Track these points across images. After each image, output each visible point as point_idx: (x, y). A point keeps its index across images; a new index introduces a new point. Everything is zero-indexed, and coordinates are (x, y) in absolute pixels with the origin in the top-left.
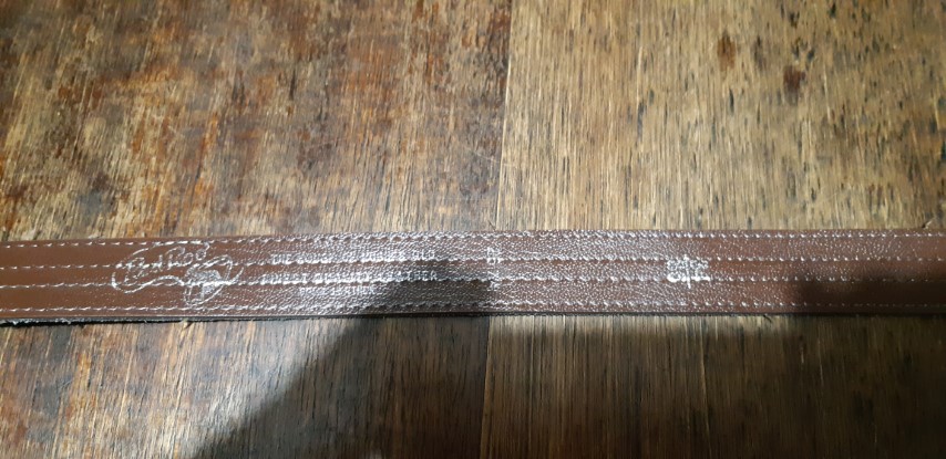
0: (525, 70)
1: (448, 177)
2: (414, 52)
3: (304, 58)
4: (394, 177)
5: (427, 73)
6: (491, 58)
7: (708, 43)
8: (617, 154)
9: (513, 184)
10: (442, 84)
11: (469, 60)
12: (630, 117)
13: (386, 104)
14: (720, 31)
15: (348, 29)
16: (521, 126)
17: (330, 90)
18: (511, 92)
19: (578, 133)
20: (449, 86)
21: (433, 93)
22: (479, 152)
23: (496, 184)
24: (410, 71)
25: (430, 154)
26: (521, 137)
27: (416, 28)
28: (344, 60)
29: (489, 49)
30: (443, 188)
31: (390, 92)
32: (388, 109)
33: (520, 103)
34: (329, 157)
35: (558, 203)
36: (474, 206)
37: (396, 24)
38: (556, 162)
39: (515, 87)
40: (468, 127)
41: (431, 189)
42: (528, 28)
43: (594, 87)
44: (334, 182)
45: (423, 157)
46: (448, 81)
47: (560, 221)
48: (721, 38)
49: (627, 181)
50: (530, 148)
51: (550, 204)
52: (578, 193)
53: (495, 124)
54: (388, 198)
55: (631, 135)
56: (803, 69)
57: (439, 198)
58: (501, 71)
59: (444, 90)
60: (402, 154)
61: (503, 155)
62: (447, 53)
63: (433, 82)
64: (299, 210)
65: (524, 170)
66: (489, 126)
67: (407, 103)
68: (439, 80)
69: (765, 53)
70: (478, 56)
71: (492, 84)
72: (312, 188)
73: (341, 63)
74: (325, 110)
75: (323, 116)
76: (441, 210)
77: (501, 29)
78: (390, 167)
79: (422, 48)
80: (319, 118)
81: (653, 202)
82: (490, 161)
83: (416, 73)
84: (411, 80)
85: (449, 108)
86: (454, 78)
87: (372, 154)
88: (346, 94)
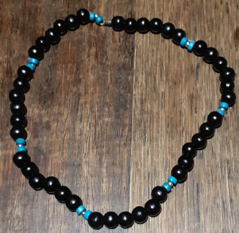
0: (143, 52)
1: (109, 104)
2: (90, 48)
4: (83, 105)
5: (96, 56)
6: (126, 48)
7: (229, 34)
8: (187, 89)
9: (139, 106)
10: (104, 61)
11: (116, 49)
12: (192, 71)
13: (78, 72)
14: (235, 27)
16: (142, 78)
17: (51, 67)
18: (136, 63)
19: (168, 80)
20: (107, 62)
21: (99, 66)
22: (122, 92)
23: (131, 105)
24: (89, 56)
25: (100, 94)
26: (142, 83)
27: (90, 36)
29: (125, 43)
30: (106, 109)
31: (80, 66)
32: (79, 74)
33: (141, 68)
34: (53, 98)
35: (160, 113)
36: (121, 117)
38: (159, 94)
39: (138, 60)
40: (117, 81)
41: (101, 109)
43: (175, 58)
44: (56, 109)
45: (96, 95)
46: (107, 59)
47: (161, 121)
49: (192, 101)
50: (146, 88)
51: (156, 113)
52: (169, 108)
53: (130, 78)
54: (82, 115)
55: (193, 80)
57: (105, 114)
58: (131, 53)
59: (105, 64)
60: (87, 95)
61: (134, 92)
62: (105, 47)
63: (99, 60)
64: (41, 123)
65: (144, 98)
66: (127, 79)
67: (88, 71)
68: (102, 60)
70: (120, 47)
71: (127, 60)
72: (46, 113)
73: (56, 54)
74: (50, 77)
75: (49, 79)
76: (106, 119)
78: (82, 101)
79: (93, 44)
80: (47, 80)
81: (204, 109)
82: (128, 96)
83: (91, 57)
84: (89, 60)
85: (107, 72)
86: (109, 58)
87: (73, 96)
88: (59, 69)
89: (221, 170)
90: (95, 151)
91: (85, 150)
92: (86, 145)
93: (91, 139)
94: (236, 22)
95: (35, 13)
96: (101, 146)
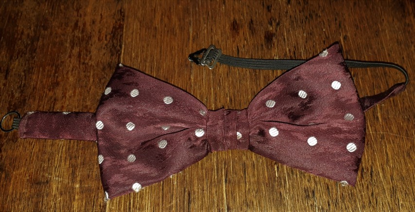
0: (131, 49)
2: (72, 48)
3: (13, 58)
5: (79, 56)
6: (113, 45)
7: (225, 25)
10: (87, 61)
11: (102, 47)
13: (56, 75)
14: (232, 18)
15: (38, 40)
17: (27, 72)
20: (90, 62)
21: (81, 66)
24: (70, 57)
25: (79, 97)
28: (35, 56)
29: (113, 41)
31: (59, 69)
32: (57, 77)
34: (24, 105)
37: (64, 35)
39: (126, 57)
40: (100, 81)
42: (133, 28)
43: (168, 53)
45: (75, 99)
46: (90, 59)
48: (232, 22)
56: (274, 31)
58: (119, 51)
59: (88, 64)
60: (64, 99)
62: (90, 45)
63: (82, 61)
67: (67, 73)
68: (85, 60)
69: (254, 26)
70: (106, 45)
71: (113, 58)
73: (33, 58)
74: (23, 82)
75: (22, 86)
77: (119, 30)
79: (77, 44)
80: (20, 87)
83: (73, 57)
84: (70, 61)
85: (90, 72)
86: (93, 57)
87: (48, 101)
88: (35, 73)
89: (217, 172)
90: (68, 163)
91: (56, 162)
92: (57, 157)
93: (64, 149)
94: (233, 14)
95: (15, 17)
96: (75, 157)
